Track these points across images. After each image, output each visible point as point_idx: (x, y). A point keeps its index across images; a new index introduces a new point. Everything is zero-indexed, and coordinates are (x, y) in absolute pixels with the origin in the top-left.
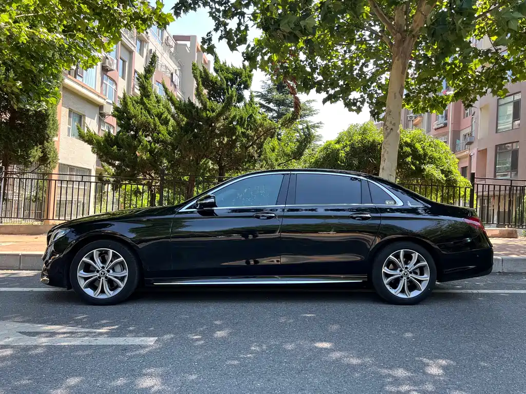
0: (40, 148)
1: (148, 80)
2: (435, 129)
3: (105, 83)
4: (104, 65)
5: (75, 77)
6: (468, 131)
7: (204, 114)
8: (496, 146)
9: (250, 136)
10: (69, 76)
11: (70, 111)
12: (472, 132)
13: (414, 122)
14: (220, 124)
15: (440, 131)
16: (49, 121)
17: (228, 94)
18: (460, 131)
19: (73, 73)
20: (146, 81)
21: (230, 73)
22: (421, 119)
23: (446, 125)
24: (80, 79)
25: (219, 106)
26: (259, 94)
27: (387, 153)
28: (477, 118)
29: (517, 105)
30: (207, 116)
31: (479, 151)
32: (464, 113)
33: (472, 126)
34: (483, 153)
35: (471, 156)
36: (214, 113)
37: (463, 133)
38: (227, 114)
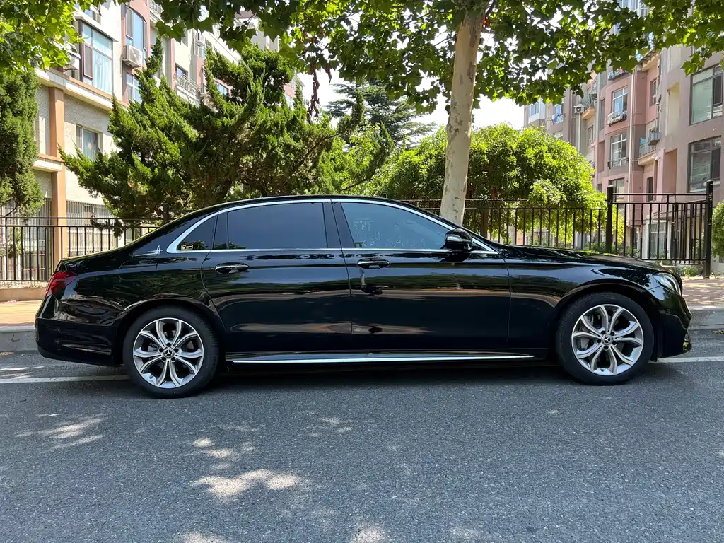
0: (10, 182)
1: (150, 77)
2: (610, 125)
3: (129, 86)
4: (125, 60)
5: (81, 80)
6: (654, 125)
7: (219, 122)
8: (690, 144)
9: (297, 150)
10: (71, 78)
11: (79, 127)
12: (658, 127)
13: (583, 117)
14: (244, 135)
15: (618, 127)
16: (18, 143)
17: (251, 90)
18: (645, 126)
19: (77, 74)
20: (147, 80)
21: (261, 60)
22: (593, 110)
23: (625, 117)
24: (89, 82)
25: (239, 109)
26: (344, 88)
27: (452, 166)
28: (664, 105)
29: (717, 82)
30: (223, 125)
31: (667, 153)
32: (651, 98)
33: (658, 118)
34: (671, 155)
35: (657, 161)
36: (233, 120)
37: (648, 129)
38: (252, 119)
